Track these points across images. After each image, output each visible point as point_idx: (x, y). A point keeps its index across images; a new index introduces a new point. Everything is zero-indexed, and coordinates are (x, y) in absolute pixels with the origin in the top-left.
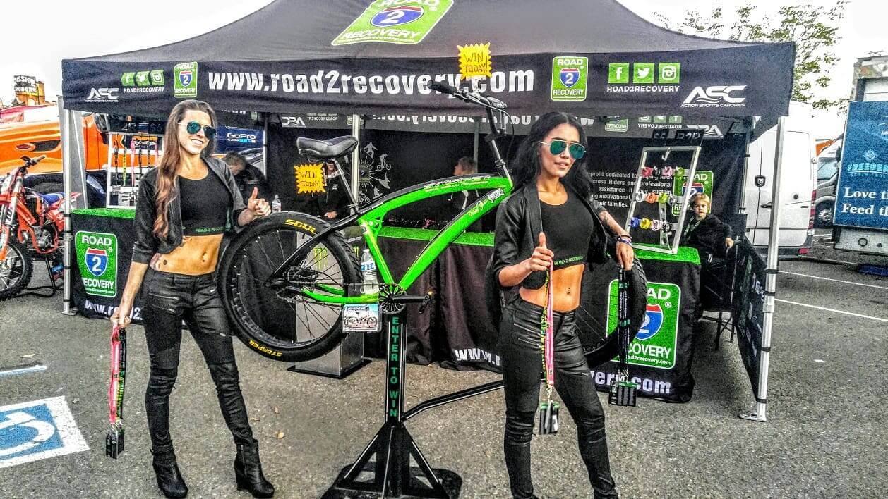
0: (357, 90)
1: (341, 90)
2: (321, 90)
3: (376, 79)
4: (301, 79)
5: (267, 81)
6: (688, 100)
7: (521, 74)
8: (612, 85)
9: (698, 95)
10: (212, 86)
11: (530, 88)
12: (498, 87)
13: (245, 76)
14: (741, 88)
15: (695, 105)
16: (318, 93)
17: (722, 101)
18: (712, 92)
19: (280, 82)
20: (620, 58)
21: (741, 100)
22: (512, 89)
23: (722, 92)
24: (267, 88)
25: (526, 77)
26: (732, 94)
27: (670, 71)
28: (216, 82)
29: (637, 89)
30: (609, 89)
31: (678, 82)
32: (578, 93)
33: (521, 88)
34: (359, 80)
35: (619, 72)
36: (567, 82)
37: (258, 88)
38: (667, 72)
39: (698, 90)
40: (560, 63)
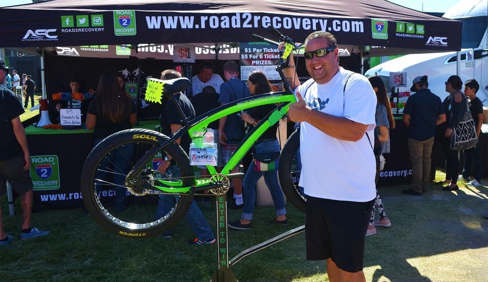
0: (264, 26)
1: (253, 26)
2: (239, 26)
3: (277, 20)
6: (428, 42)
11: (362, 31)
16: (236, 28)
22: (353, 30)
25: (360, 25)
26: (444, 41)
33: (358, 31)
36: (379, 29)
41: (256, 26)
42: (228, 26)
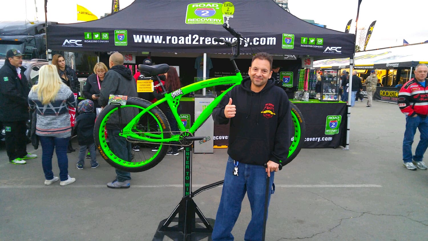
1: (199, 43)
2: (190, 43)
4: (181, 38)
5: (164, 39)
6: (325, 51)
7: (271, 39)
8: (302, 44)
9: (328, 49)
10: (136, 41)
11: (275, 44)
12: (263, 43)
13: (153, 37)
14: (340, 48)
15: (328, 52)
17: (335, 52)
18: (333, 48)
19: (170, 40)
20: (305, 36)
21: (340, 52)
22: (268, 43)
23: (335, 49)
24: (164, 42)
25: (273, 40)
26: (338, 49)
27: (320, 41)
28: (137, 39)
29: (310, 46)
30: (302, 46)
31: (322, 44)
32: (291, 47)
33: (271, 44)
34: (208, 39)
35: (304, 40)
37: (160, 42)
38: (319, 41)
39: (328, 48)
40: (285, 35)
41: (201, 43)
42: (183, 43)
